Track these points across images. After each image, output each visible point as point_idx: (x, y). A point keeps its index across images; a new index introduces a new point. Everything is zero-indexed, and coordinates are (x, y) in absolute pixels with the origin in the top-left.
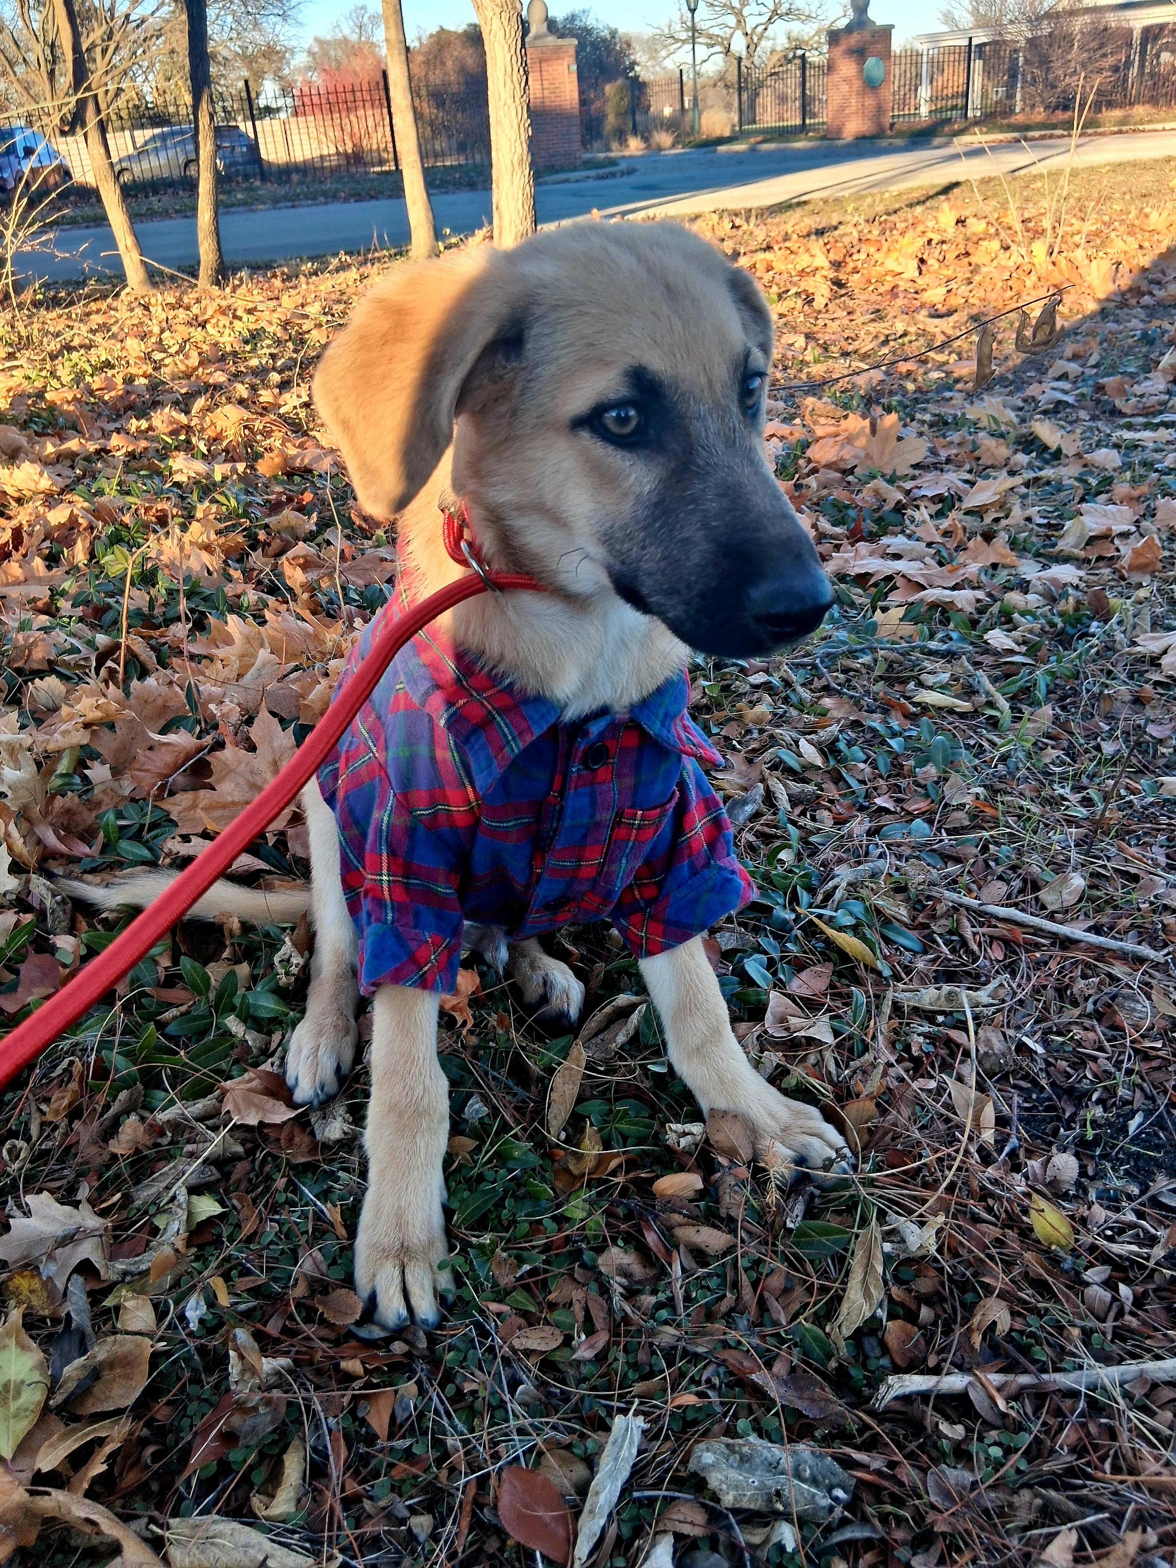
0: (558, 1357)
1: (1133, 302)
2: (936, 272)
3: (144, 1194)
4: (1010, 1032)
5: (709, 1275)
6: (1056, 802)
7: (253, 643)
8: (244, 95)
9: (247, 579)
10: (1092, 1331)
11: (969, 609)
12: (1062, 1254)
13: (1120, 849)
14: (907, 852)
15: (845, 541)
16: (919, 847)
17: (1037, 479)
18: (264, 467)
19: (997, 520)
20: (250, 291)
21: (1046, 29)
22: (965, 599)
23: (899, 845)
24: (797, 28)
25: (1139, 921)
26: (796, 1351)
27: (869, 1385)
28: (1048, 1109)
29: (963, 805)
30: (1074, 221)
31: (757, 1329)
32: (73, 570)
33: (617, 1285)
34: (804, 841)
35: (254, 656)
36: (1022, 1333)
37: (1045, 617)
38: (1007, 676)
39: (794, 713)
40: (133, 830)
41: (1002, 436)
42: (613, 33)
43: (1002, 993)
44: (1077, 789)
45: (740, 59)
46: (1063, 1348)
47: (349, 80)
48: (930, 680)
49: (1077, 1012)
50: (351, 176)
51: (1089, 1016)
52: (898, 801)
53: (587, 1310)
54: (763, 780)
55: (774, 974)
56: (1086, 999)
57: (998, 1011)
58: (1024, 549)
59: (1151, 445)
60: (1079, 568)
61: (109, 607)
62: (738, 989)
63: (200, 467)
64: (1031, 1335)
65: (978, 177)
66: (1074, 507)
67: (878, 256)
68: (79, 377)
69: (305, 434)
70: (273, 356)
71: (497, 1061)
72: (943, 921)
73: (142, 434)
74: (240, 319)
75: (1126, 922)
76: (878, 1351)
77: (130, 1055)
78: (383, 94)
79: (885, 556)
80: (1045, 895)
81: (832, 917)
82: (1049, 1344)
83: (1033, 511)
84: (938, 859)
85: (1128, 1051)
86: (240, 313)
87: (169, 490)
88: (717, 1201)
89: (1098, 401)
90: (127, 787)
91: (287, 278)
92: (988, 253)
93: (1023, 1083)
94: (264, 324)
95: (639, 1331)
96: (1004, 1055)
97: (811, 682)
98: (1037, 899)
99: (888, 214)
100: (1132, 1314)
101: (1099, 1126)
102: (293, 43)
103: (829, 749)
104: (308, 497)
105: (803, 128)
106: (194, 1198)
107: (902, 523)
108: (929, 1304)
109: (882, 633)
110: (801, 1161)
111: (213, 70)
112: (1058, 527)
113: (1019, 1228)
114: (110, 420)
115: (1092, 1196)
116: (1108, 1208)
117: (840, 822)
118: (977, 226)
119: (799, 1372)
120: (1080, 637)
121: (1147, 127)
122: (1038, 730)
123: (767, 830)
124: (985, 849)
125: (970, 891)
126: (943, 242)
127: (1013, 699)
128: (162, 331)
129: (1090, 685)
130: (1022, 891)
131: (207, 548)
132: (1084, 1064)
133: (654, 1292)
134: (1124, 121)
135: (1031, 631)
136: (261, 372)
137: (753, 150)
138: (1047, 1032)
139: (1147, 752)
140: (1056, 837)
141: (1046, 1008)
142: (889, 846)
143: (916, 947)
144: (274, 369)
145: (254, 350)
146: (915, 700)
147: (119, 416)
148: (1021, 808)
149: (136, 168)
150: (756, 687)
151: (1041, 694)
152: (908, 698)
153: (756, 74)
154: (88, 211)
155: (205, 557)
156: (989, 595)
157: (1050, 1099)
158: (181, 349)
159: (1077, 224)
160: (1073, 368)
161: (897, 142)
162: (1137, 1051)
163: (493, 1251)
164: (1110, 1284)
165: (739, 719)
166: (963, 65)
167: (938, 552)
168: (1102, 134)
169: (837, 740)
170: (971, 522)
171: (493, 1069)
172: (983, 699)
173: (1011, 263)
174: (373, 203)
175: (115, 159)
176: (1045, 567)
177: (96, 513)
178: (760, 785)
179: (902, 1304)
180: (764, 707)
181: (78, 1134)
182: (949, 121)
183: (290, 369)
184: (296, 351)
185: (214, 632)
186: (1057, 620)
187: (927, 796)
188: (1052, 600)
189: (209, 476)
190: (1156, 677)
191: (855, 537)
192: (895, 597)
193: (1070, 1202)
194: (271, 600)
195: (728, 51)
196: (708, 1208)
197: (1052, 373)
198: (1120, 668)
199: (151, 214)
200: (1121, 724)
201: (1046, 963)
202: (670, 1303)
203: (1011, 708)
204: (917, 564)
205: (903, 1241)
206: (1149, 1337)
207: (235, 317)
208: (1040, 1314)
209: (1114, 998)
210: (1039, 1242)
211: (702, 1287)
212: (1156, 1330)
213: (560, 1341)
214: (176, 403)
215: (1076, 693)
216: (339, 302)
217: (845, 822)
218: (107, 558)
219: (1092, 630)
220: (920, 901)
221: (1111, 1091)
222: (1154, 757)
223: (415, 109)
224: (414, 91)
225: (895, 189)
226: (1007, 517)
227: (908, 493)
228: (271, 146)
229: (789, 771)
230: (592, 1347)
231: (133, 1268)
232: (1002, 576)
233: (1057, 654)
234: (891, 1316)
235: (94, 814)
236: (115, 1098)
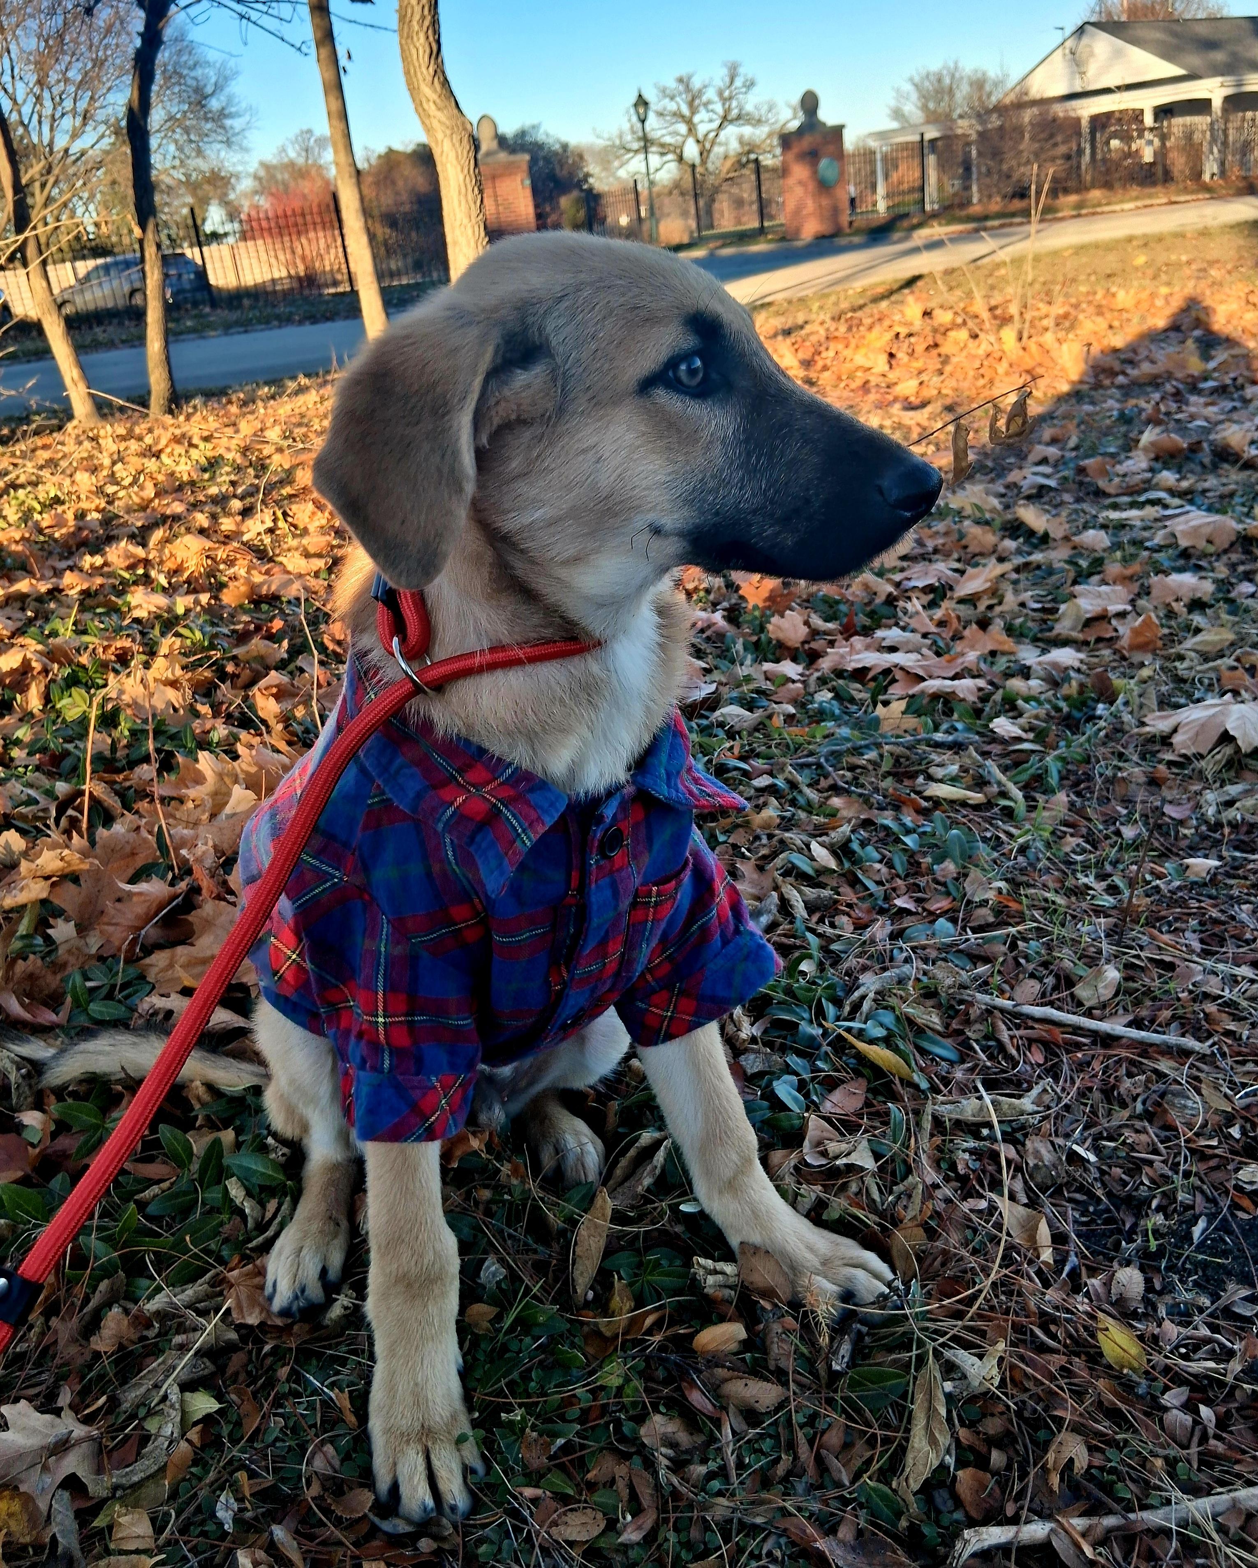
0: (602, 1543)
1: (1107, 382)
2: (907, 366)
3: (130, 1396)
4: (1060, 1141)
5: (761, 1437)
6: (1081, 892)
7: (226, 779)
8: (190, 222)
9: (216, 714)
10: (1176, 1460)
11: (972, 698)
12: (1135, 1378)
13: (1153, 938)
14: (933, 954)
15: (839, 637)
16: (945, 948)
17: (1027, 565)
18: (228, 597)
19: (990, 607)
20: (205, 419)
21: (995, 122)
22: (966, 687)
23: (924, 948)
24: (747, 131)
25: (1180, 1012)
26: (862, 1513)
27: (943, 1544)
28: (1106, 1222)
29: (986, 901)
30: (1041, 305)
31: (817, 1493)
32: (27, 717)
33: (663, 1457)
34: (825, 949)
35: (229, 794)
36: (1101, 1469)
37: (1049, 701)
38: (1017, 764)
39: (802, 815)
40: (104, 991)
41: (987, 523)
42: (565, 147)
43: (1046, 1098)
44: (1101, 877)
45: (693, 166)
46: (1147, 1482)
47: (297, 204)
48: (939, 772)
49: (1126, 1113)
50: (306, 299)
51: (1140, 1117)
52: (919, 901)
53: (631, 1487)
54: (776, 888)
55: (807, 1096)
56: (1135, 1099)
57: (1044, 1118)
58: (1022, 635)
59: (1138, 523)
60: (1079, 650)
61: (66, 754)
62: (768, 1114)
63: (161, 600)
64: (1113, 1471)
65: (941, 268)
66: (1067, 589)
67: (847, 353)
68: (26, 516)
69: (271, 560)
70: (233, 483)
71: (513, 1215)
72: (977, 1026)
73: (96, 571)
74: (196, 446)
75: (1167, 1014)
76: (950, 1504)
77: (109, 1240)
78: (334, 216)
79: (882, 649)
80: (1082, 991)
81: (861, 1030)
82: (1132, 1480)
83: (1026, 596)
84: (966, 960)
85: (1184, 1151)
86: (195, 441)
87: (128, 627)
88: (765, 1351)
89: (1081, 484)
90: (94, 943)
91: (245, 403)
92: (956, 343)
93: (1078, 1196)
94: (221, 451)
95: (690, 1507)
96: (1055, 1166)
97: (817, 782)
98: (1072, 995)
99: (854, 310)
100: (1217, 1437)
101: (1163, 1236)
102: (240, 168)
103: (842, 851)
104: (277, 624)
105: (762, 231)
106: (188, 1395)
107: (895, 616)
108: (1000, 1447)
109: (886, 728)
110: (848, 1296)
111: (157, 198)
112: (1055, 611)
113: (1087, 1354)
114: (62, 558)
115: (1162, 1312)
116: (1180, 1324)
117: (860, 926)
118: (944, 317)
119: (867, 1535)
120: (1088, 720)
121: (1107, 209)
122: (1054, 818)
123: (784, 940)
124: (1013, 946)
125: (1002, 992)
126: (910, 335)
127: (1026, 788)
128: (114, 463)
129: (1102, 769)
130: (1056, 988)
131: (174, 684)
132: (1139, 1170)
133: (704, 1461)
134: (1079, 206)
135: (1037, 717)
136: (221, 501)
137: (712, 254)
138: (1098, 1137)
139: (1168, 834)
140: (1085, 929)
141: (1094, 1112)
142: (913, 949)
143: (952, 1055)
144: (235, 496)
145: (212, 478)
146: (927, 793)
147: (71, 554)
148: (1046, 900)
149: (79, 300)
150: (761, 791)
151: (1053, 780)
152: (918, 793)
153: (711, 180)
154: (29, 345)
155: (172, 695)
156: (991, 683)
157: (1108, 1210)
158: (135, 481)
159: (1044, 308)
160: (1053, 451)
161: (856, 240)
162: (1193, 1151)
163: (523, 1430)
164: (1189, 1407)
165: (746, 825)
166: (917, 161)
167: (935, 642)
168: (1062, 219)
169: (849, 840)
170: (965, 611)
171: (509, 1225)
172: (995, 789)
173: (981, 352)
174: (329, 325)
175: (56, 291)
176: (1044, 651)
177: (52, 655)
178: (774, 894)
179: (971, 1448)
180: (772, 812)
181: (56, 1332)
182: (906, 216)
183: (251, 495)
184: (257, 477)
185: (182, 770)
186: (1062, 704)
187: (948, 894)
188: (1055, 684)
189: (170, 610)
190: (1169, 756)
191: (848, 632)
192: (896, 690)
193: (1139, 1320)
194: (244, 735)
195: (680, 159)
196: (755, 1359)
197: (1032, 458)
198: (1131, 749)
199: (96, 346)
200: (1139, 807)
201: (1089, 1064)
202: (722, 1473)
203: (1026, 797)
204: (914, 656)
205: (964, 1377)
206: (1238, 1462)
207: (191, 445)
208: (1119, 1446)
209: (1163, 1095)
210: (1110, 1367)
211: (756, 1451)
212: (1244, 1452)
213: (603, 1525)
214: (132, 537)
215: (1089, 778)
216: (300, 425)
217: (865, 926)
218: (64, 702)
219: (1098, 712)
220: (952, 1007)
221: (1170, 1197)
222: (1176, 838)
223: (368, 230)
224: (366, 212)
225: (858, 285)
226: (1000, 603)
227: (898, 585)
228: (220, 272)
229: (802, 877)
230: (639, 1528)
231: (124, 1481)
232: (1002, 663)
233: (1066, 739)
234: (961, 1464)
235: (59, 977)
236: (94, 1289)
